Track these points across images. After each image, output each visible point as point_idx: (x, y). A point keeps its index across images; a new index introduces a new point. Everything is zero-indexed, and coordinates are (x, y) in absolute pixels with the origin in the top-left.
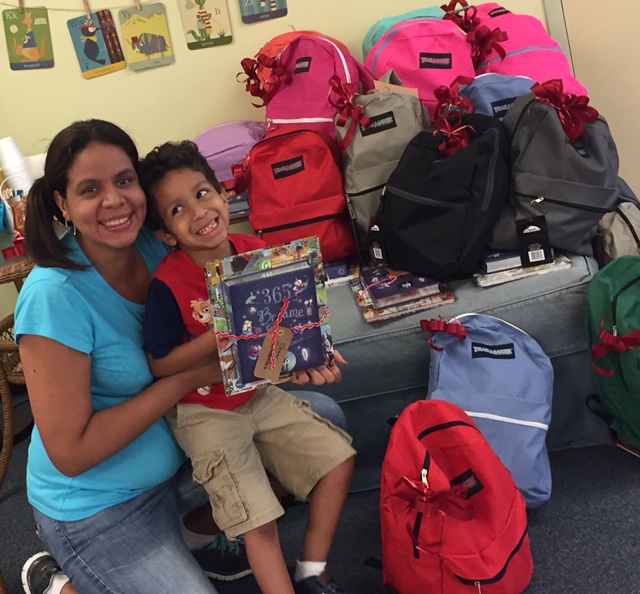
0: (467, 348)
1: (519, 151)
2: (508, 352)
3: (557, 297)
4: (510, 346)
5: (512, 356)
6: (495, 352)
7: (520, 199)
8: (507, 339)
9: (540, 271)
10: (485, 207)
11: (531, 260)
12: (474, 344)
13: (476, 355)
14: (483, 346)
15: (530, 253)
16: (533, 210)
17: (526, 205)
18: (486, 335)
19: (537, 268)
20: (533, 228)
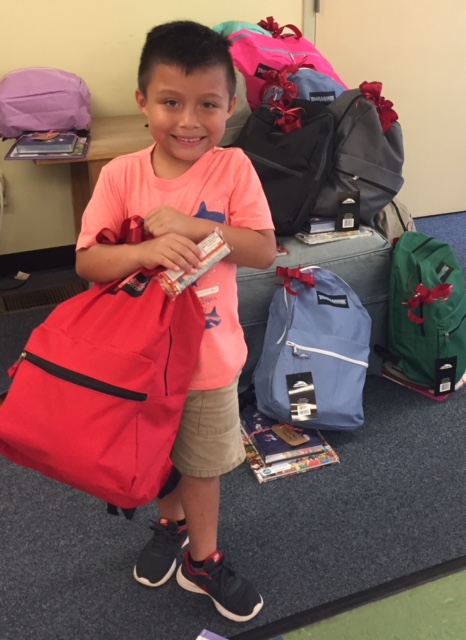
0: (313, 295)
1: (343, 136)
2: (343, 302)
3: (368, 258)
4: (344, 297)
5: (346, 306)
6: (335, 301)
7: (341, 175)
8: (341, 292)
9: (353, 236)
10: (317, 178)
11: (344, 226)
12: (319, 293)
13: (321, 302)
14: (325, 295)
15: (344, 221)
16: (350, 185)
17: (345, 181)
18: (328, 286)
19: (349, 233)
20: (350, 201)
